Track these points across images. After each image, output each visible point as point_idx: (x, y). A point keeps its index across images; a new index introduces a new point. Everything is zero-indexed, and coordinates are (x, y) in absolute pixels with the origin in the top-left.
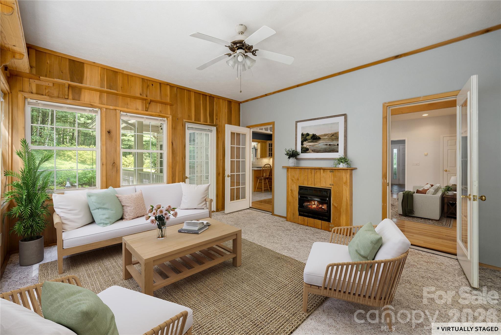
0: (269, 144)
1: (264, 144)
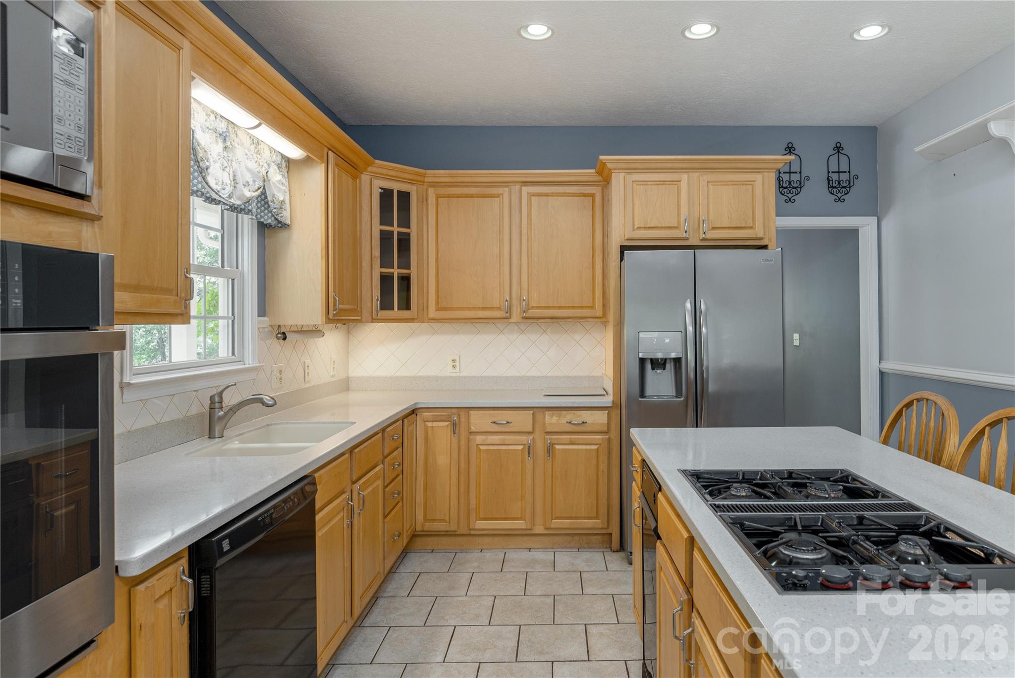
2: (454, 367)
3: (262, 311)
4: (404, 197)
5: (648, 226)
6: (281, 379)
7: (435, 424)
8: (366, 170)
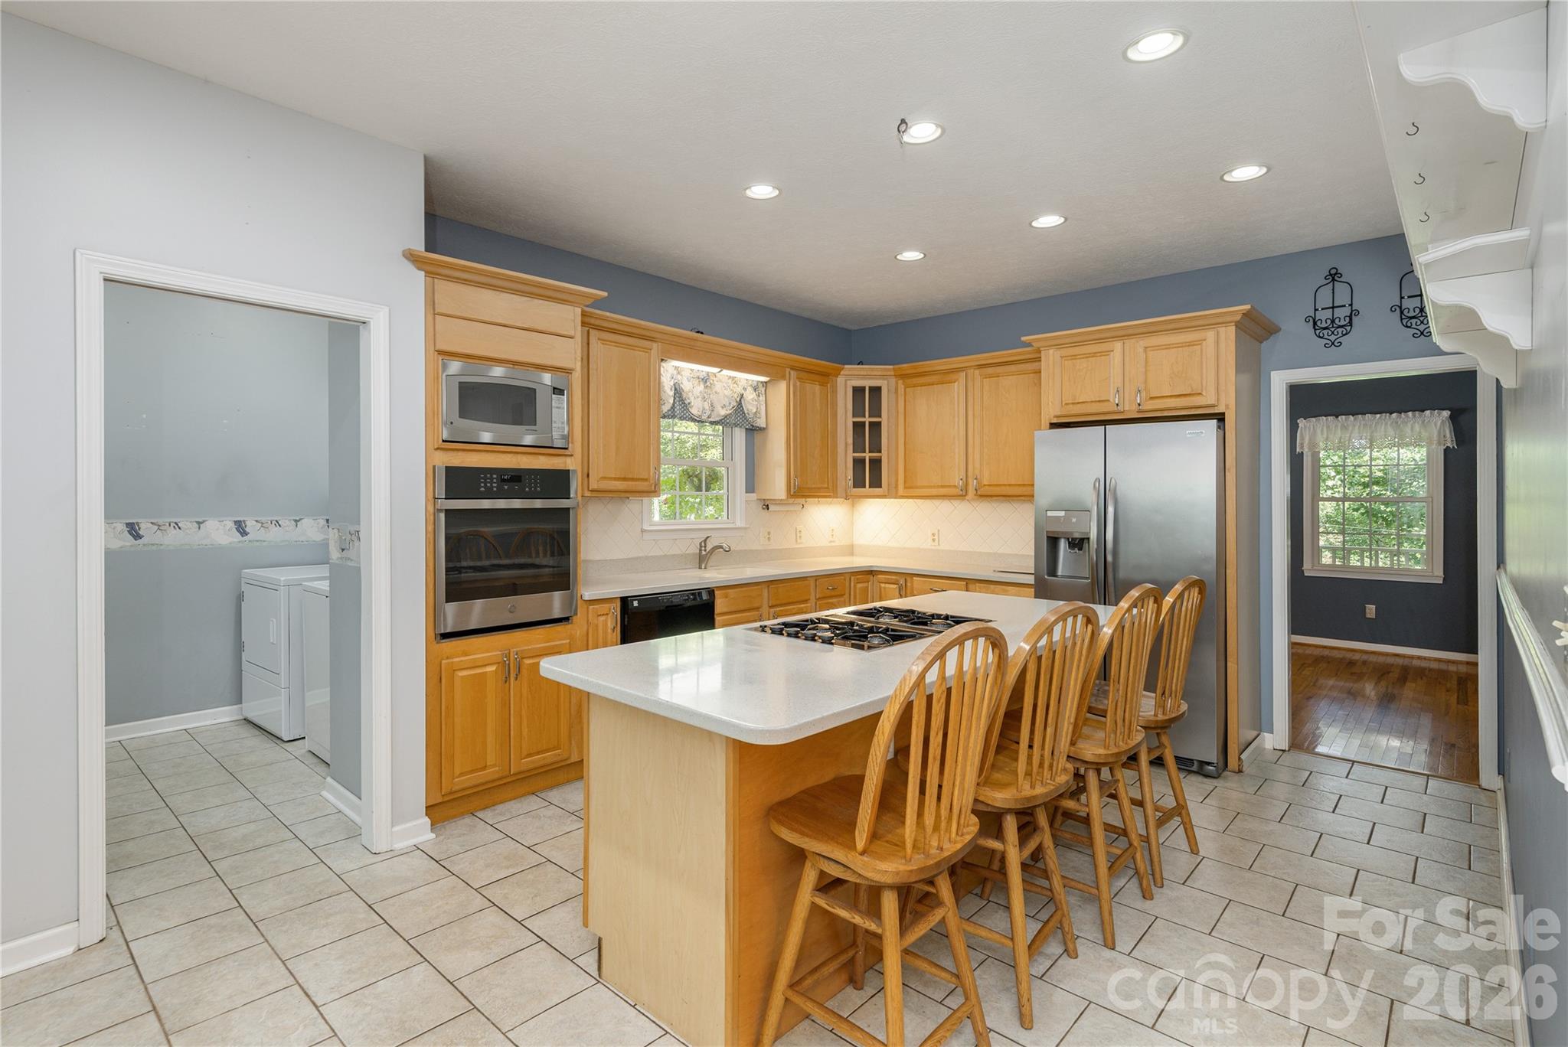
0: (858, 391)
1: (817, 388)
2: (934, 540)
3: (750, 488)
4: (876, 391)
5: (1076, 401)
6: (769, 538)
7: (887, 585)
8: (839, 374)
